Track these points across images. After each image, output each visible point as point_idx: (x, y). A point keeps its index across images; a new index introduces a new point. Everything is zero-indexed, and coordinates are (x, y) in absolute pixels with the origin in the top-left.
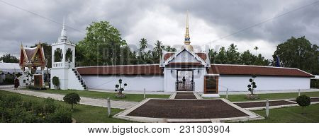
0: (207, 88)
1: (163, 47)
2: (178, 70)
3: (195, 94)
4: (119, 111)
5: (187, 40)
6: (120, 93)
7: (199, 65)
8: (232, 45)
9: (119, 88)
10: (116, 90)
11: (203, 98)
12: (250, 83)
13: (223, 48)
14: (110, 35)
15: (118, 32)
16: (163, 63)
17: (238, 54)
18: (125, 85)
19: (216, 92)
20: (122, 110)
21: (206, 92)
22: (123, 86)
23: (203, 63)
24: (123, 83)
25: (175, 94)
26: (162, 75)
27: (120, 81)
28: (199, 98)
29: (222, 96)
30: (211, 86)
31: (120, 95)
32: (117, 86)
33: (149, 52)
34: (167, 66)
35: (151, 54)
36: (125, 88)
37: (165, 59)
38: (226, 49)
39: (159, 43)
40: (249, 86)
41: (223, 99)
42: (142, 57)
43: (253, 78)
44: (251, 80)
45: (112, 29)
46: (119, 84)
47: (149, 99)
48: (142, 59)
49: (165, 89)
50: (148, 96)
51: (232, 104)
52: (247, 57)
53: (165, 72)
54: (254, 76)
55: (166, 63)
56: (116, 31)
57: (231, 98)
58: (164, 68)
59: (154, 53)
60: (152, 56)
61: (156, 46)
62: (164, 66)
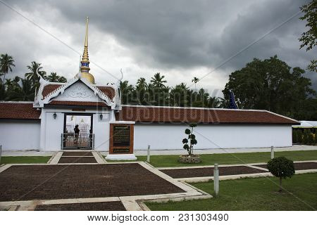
0: (115, 144)
1: (42, 74)
2: (66, 114)
3: (95, 155)
5: (85, 66)
7: (102, 106)
8: (157, 76)
11: (108, 161)
12: (187, 136)
13: (142, 80)
16: (40, 101)
17: (166, 90)
19: (130, 151)
21: (113, 151)
23: (110, 104)
25: (60, 155)
26: (39, 121)
28: (100, 161)
29: (140, 158)
30: (121, 140)
33: (17, 79)
34: (46, 106)
37: (45, 93)
38: (148, 82)
39: (35, 66)
40: (185, 141)
41: (142, 164)
43: (190, 129)
44: (187, 132)
49: (42, 147)
51: (156, 171)
52: (181, 94)
53: (42, 117)
54: (193, 126)
55: (47, 101)
57: (156, 161)
58: (41, 108)
59: (26, 83)
60: (21, 86)
61: (30, 71)
62: (42, 106)
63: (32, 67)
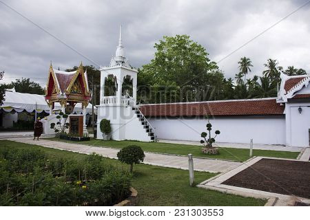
1: (280, 68)
4: (208, 175)
6: (209, 146)
9: (207, 137)
10: (202, 142)
14: (192, 55)
15: (203, 50)
16: (283, 96)
18: (218, 132)
20: (213, 175)
22: (213, 135)
24: (214, 129)
26: (283, 116)
27: (209, 126)
31: (209, 150)
32: (204, 135)
33: (256, 78)
34: (290, 101)
35: (259, 81)
36: (218, 138)
37: (287, 88)
39: (272, 64)
42: (244, 87)
45: (194, 45)
46: (207, 132)
47: (259, 158)
48: (241, 92)
49: (288, 142)
50: (257, 153)
53: (286, 112)
56: (200, 49)
58: (284, 103)
59: (264, 80)
60: (260, 84)
61: (267, 69)
62: (285, 101)
63: (268, 64)
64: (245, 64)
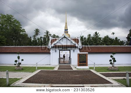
0: (80, 62)
1: (50, 35)
2: (60, 50)
3: (72, 67)
5: (66, 31)
6: (19, 66)
7: (74, 47)
8: (96, 33)
9: (18, 63)
10: (15, 64)
11: (77, 69)
12: (111, 59)
13: (90, 35)
14: (14, 25)
15: (19, 23)
16: (50, 45)
17: (100, 38)
18: (22, 60)
19: (86, 65)
20: (19, 79)
21: (79, 65)
22: (20, 61)
23: (77, 45)
25: (58, 67)
26: (50, 53)
27: (19, 58)
28: (74, 69)
29: (90, 68)
30: (82, 61)
31: (19, 68)
32: (16, 61)
33: (41, 37)
34: (52, 47)
36: (22, 63)
37: (52, 43)
38: (92, 36)
39: (47, 32)
40: (110, 61)
41: (92, 70)
42: (36, 41)
43: (113, 55)
44: (111, 56)
45: (15, 20)
46: (18, 60)
47: (40, 70)
48: (35, 43)
49: (51, 63)
50: (39, 68)
51: (98, 74)
52: (107, 40)
53: (51, 51)
54: (114, 54)
55: (53, 45)
56: (18, 22)
57: (98, 69)
58: (50, 48)
59: (45, 39)
60: (43, 40)
61: (46, 34)
64: (37, 31)
